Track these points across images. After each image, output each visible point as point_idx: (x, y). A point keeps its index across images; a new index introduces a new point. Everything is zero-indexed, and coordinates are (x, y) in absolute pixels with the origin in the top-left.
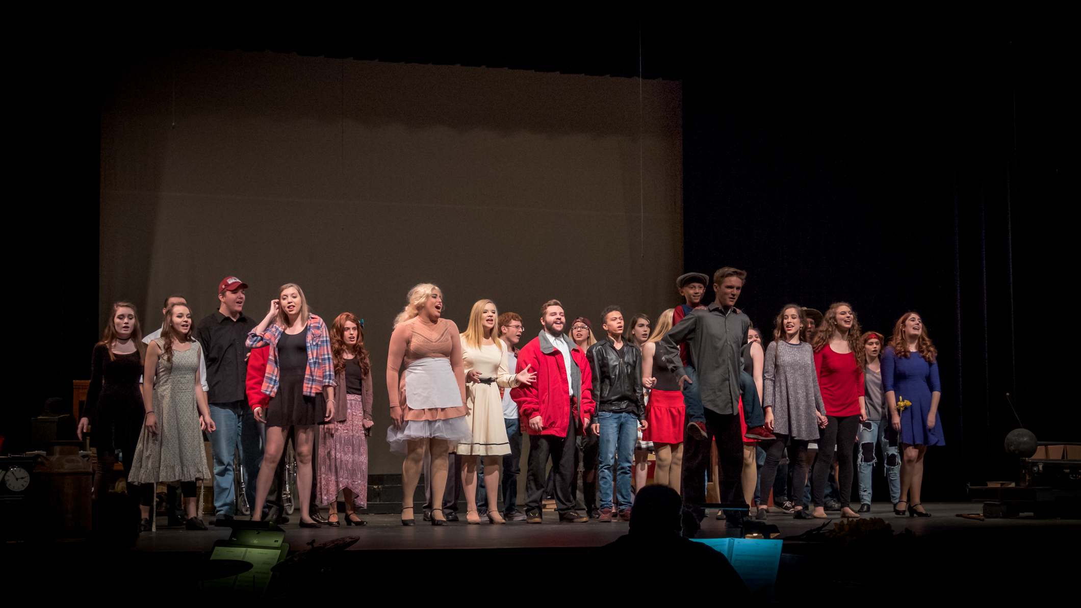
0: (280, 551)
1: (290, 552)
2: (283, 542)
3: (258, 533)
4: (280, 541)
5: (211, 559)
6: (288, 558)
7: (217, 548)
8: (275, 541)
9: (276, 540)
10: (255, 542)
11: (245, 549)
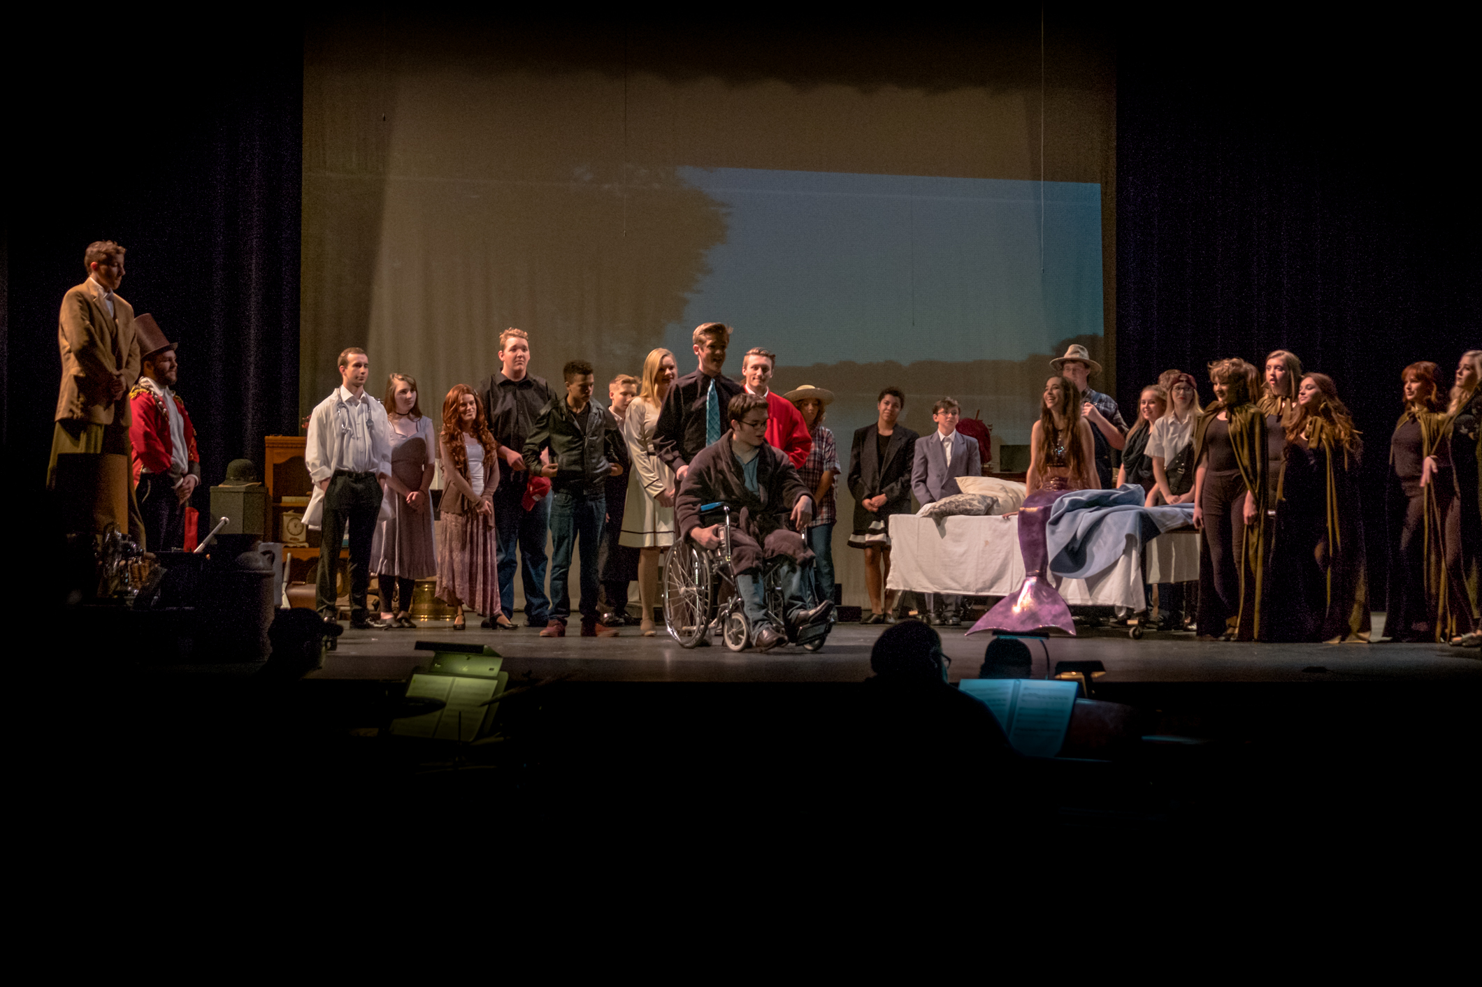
0: (495, 682)
1: (510, 684)
2: (502, 669)
3: (468, 659)
4: (497, 668)
5: (409, 694)
6: (506, 693)
7: (416, 677)
8: (490, 669)
9: (491, 667)
10: (465, 669)
11: (449, 679)
